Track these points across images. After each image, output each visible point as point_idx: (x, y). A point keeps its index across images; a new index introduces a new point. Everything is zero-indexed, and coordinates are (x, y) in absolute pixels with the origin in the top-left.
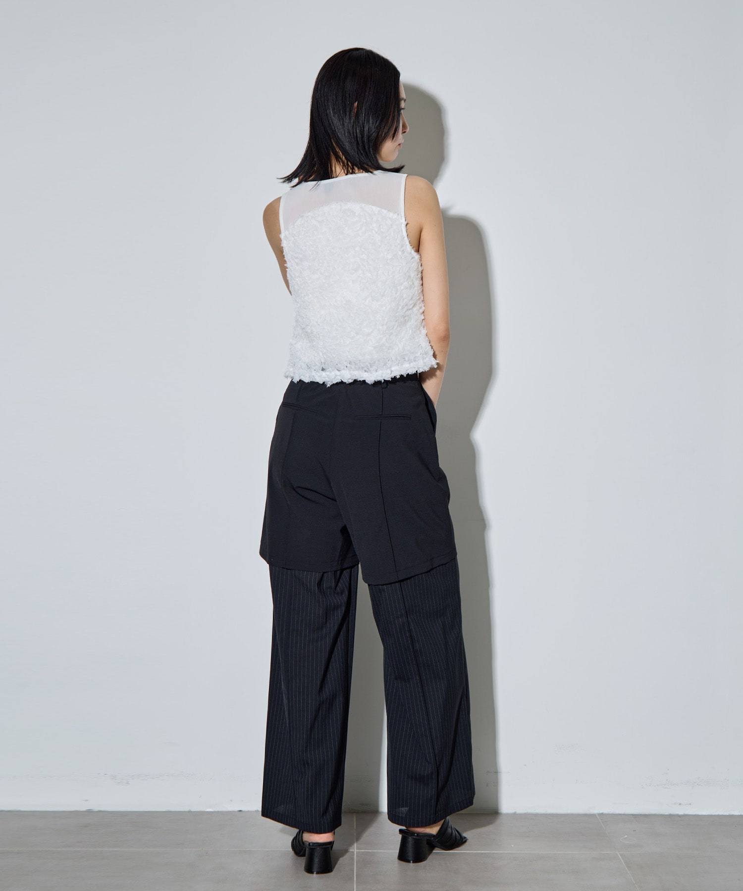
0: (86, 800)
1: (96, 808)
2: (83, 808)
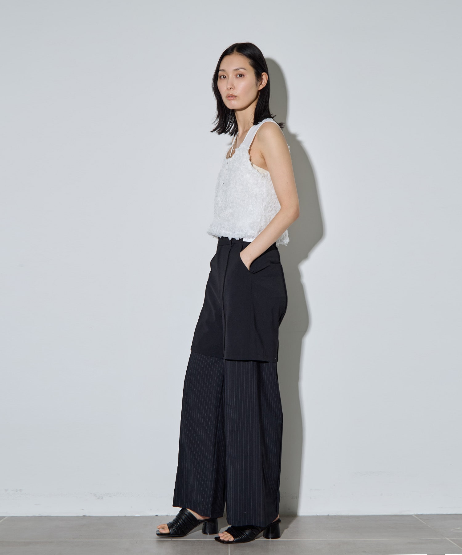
0: (83, 510)
1: (88, 514)
2: (81, 515)
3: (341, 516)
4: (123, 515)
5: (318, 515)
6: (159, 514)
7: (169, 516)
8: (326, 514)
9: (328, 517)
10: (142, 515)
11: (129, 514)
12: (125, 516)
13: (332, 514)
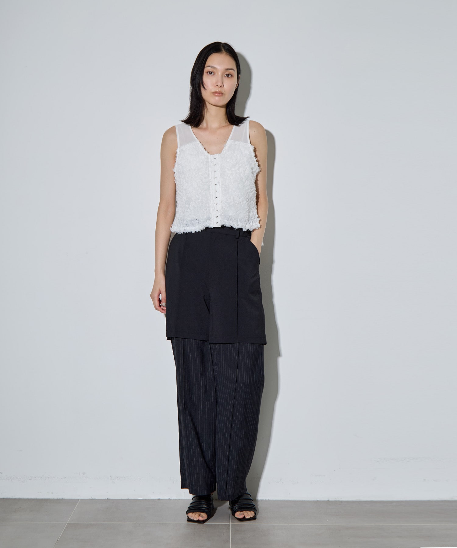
3: (342, 502)
4: (126, 498)
5: (318, 500)
6: (161, 498)
7: (172, 499)
8: (326, 499)
9: (328, 502)
10: (145, 498)
11: (131, 498)
12: (128, 500)
13: (332, 499)
